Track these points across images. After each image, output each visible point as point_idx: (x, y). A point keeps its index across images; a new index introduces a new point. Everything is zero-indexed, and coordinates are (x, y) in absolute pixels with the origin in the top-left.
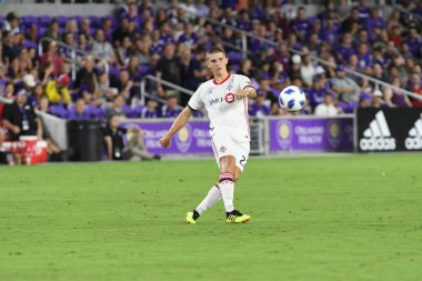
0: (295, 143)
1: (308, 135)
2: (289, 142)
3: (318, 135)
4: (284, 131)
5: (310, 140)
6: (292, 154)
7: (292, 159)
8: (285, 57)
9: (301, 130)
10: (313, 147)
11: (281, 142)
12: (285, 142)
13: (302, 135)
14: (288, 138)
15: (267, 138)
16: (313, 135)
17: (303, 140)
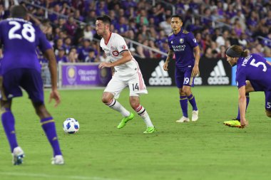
0: (78, 80)
1: (87, 76)
2: (74, 80)
3: (93, 75)
4: (71, 73)
5: (88, 79)
6: (77, 87)
7: (76, 91)
8: (73, 25)
9: (82, 72)
10: (90, 83)
11: (69, 80)
12: (72, 80)
13: (83, 75)
14: (74, 77)
15: (60, 77)
16: (90, 75)
17: (83, 78)
